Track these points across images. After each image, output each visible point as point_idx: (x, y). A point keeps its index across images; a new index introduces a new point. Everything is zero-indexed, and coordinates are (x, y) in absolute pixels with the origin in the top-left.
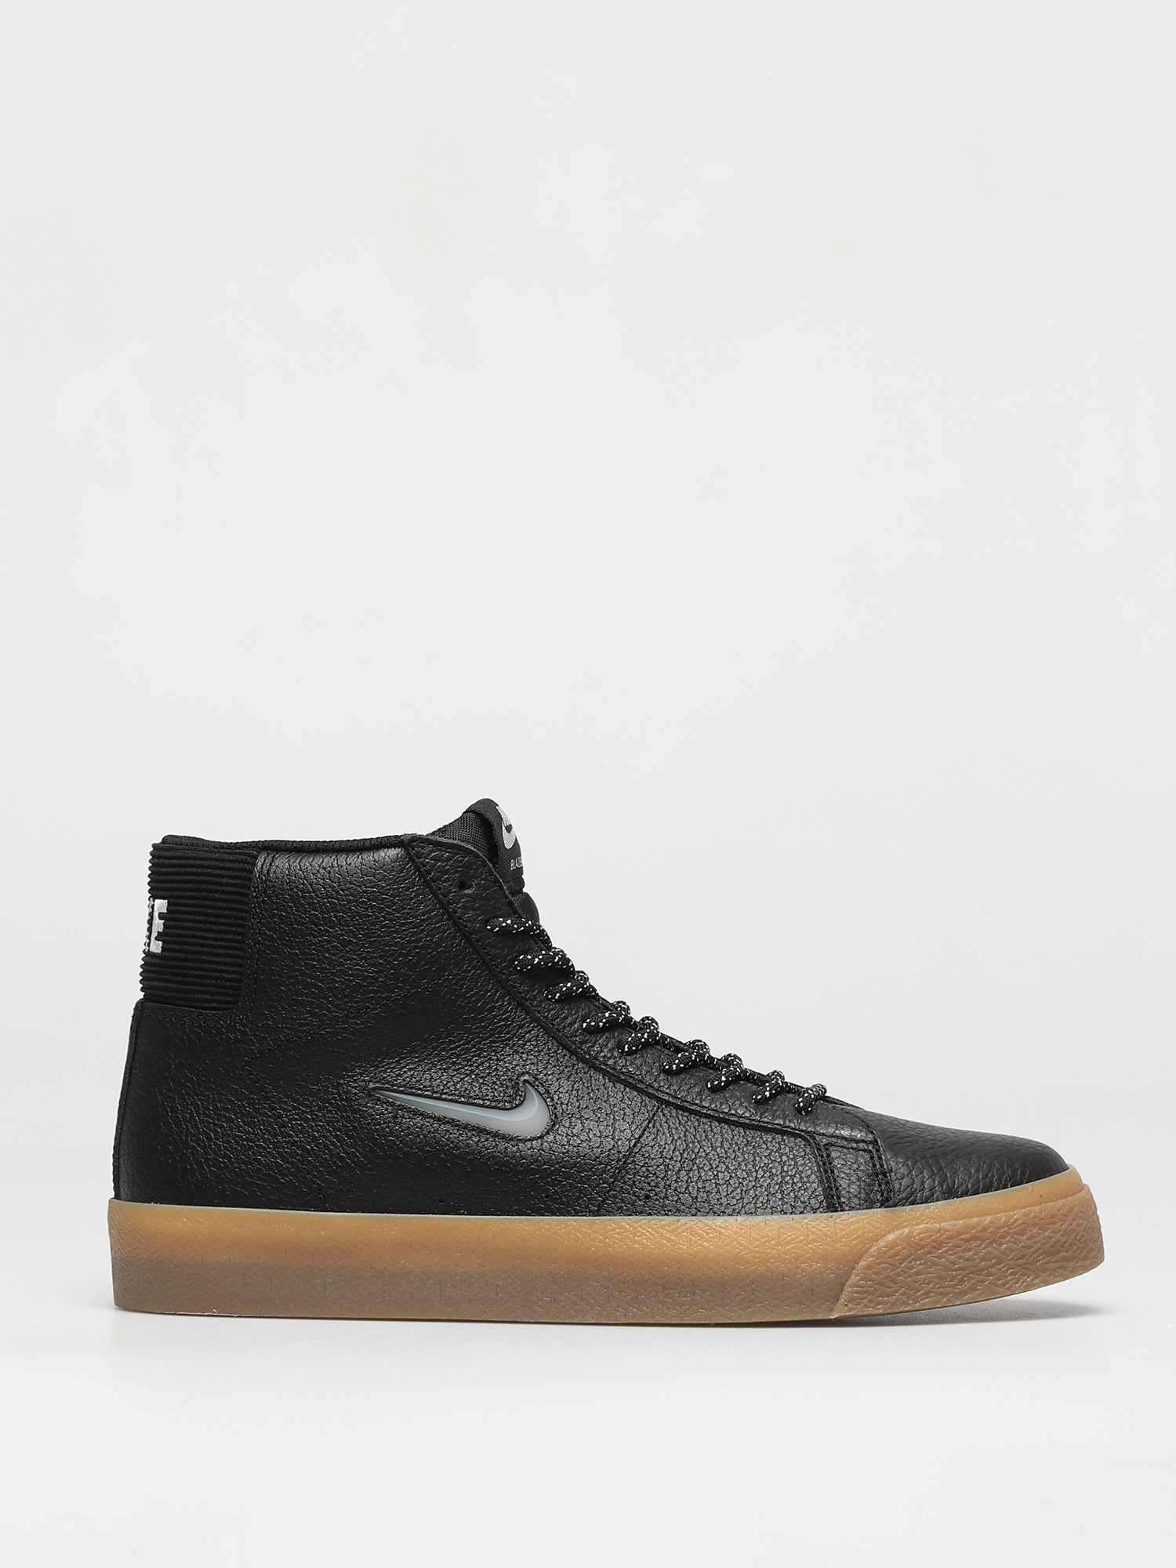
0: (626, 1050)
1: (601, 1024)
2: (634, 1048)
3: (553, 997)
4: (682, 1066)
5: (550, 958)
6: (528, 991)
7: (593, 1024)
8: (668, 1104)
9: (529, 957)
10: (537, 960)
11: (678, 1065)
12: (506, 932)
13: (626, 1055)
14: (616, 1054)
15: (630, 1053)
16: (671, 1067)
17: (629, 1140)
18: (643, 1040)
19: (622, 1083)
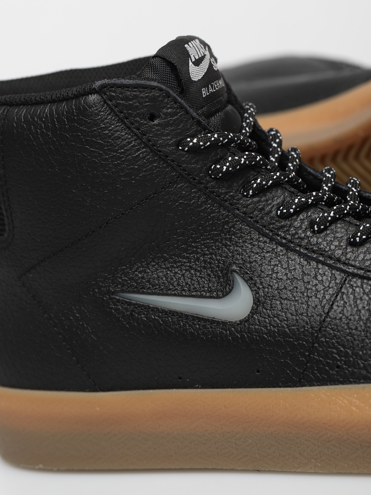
0: (316, 229)
1: (292, 210)
2: (322, 227)
3: (248, 194)
4: (364, 237)
5: (253, 158)
6: (226, 193)
7: (285, 211)
8: (354, 275)
9: (218, 166)
10: (225, 168)
11: (360, 237)
12: (195, 149)
13: (318, 233)
14: (309, 233)
15: (320, 231)
16: (355, 240)
17: (321, 315)
18: (330, 218)
19: (314, 261)
